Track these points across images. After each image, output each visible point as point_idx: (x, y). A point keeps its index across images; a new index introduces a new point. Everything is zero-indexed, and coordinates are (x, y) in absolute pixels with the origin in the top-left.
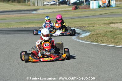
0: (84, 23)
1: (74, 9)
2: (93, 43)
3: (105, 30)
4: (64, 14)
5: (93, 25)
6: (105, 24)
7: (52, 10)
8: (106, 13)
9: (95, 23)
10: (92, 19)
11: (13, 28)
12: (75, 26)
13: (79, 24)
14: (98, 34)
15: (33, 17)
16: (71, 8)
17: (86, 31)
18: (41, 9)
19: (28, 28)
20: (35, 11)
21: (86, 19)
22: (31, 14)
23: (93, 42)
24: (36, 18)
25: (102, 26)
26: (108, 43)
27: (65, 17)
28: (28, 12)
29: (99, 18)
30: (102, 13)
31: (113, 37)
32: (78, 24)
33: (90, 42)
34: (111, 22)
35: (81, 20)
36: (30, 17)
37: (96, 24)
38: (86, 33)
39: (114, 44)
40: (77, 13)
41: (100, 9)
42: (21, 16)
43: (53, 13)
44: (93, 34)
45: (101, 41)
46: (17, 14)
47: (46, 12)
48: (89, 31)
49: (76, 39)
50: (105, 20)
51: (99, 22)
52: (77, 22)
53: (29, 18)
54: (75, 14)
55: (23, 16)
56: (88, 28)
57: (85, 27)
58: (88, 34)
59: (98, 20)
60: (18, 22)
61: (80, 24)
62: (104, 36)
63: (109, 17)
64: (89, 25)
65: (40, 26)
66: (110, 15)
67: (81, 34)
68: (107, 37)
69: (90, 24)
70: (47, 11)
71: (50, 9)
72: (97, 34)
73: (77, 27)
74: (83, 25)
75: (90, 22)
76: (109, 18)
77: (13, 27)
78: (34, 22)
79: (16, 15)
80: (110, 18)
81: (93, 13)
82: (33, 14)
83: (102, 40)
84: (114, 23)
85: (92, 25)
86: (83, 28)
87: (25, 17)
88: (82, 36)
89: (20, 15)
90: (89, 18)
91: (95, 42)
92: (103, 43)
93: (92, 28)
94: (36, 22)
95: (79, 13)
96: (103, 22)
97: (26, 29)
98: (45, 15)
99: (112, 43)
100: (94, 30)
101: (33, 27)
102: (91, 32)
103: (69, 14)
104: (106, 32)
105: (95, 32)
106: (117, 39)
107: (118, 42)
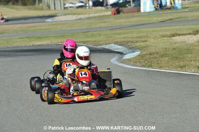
0: (130, 35)
1: (115, 14)
3: (165, 47)
4: (97, 21)
5: (146, 39)
6: (164, 36)
9: (149, 35)
10: (143, 30)
11: (14, 47)
12: (115, 41)
13: (122, 38)
14: (154, 54)
15: (47, 27)
16: (109, 12)
17: (133, 49)
18: (61, 15)
19: (39, 45)
20: (51, 18)
21: (134, 30)
22: (44, 23)
23: (145, 66)
24: (53, 30)
25: (159, 39)
26: (169, 67)
27: (101, 27)
28: (40, 20)
29: (155, 27)
30: (161, 19)
31: (177, 58)
32: (120, 38)
33: (140, 67)
34: (174, 33)
35: (126, 31)
36: (43, 28)
37: (150, 37)
38: (134, 52)
39: (179, 68)
40: (120, 21)
41: (157, 12)
42: (28, 27)
43: (79, 21)
44: (144, 53)
45: (157, 65)
47: (68, 19)
48: (139, 49)
49: (117, 63)
51: (155, 33)
52: (119, 34)
54: (117, 21)
55: (32, 27)
56: (138, 44)
57: (132, 42)
58: (137, 53)
59: (154, 31)
60: (23, 37)
61: (124, 38)
62: (162, 56)
63: (172, 26)
64: (138, 39)
65: (59, 42)
67: (125, 54)
68: (167, 58)
69: (141, 37)
70: (70, 18)
71: (74, 14)
72: (150, 54)
73: (118, 42)
74: (129, 39)
75: (140, 35)
76: (170, 28)
77: (15, 45)
78: (49, 36)
79: (20, 25)
80: (174, 27)
81: (146, 19)
82: (47, 23)
83: (159, 62)
84: (179, 35)
85: (143, 39)
86: (129, 44)
87: (34, 28)
88: (127, 57)
90: (139, 28)
91: (148, 66)
92: (160, 67)
93: (142, 44)
94: (52, 35)
95: (123, 20)
96: (161, 33)
97: (36, 48)
98: (66, 24)
99: (176, 68)
100: (146, 47)
101: (48, 45)
102: (141, 50)
103: (107, 22)
104: (166, 49)
105: (147, 50)
106: (184, 61)
107: (184, 66)
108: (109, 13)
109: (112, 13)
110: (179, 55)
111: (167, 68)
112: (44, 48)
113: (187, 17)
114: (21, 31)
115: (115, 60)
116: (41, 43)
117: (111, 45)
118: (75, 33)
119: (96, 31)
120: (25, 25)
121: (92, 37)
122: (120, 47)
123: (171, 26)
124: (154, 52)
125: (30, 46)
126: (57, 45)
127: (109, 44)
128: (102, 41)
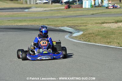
0: (77, 22)
1: (67, 8)
2: (86, 43)
3: (98, 30)
5: (86, 24)
6: (97, 23)
7: (45, 9)
8: (99, 12)
9: (87, 22)
10: (84, 19)
12: (67, 25)
14: (91, 34)
15: (25, 15)
17: (78, 30)
18: (34, 8)
19: (20, 26)
20: (28, 9)
21: (79, 19)
22: (23, 12)
24: (29, 17)
25: (94, 25)
26: (101, 42)
27: (58, 16)
28: (21, 10)
29: (91, 17)
30: (94, 12)
31: (106, 37)
32: (70, 23)
33: (83, 41)
34: (103, 21)
35: (74, 19)
37: (89, 23)
38: (79, 32)
39: (107, 43)
40: (70, 12)
41: (93, 8)
42: (14, 14)
43: (45, 12)
44: (86, 33)
45: (93, 41)
46: (10, 12)
48: (82, 30)
49: (69, 38)
50: (98, 20)
51: (92, 21)
52: (69, 21)
53: (22, 16)
54: (68, 13)
55: (16, 14)
56: (81, 27)
57: (78, 26)
58: (81, 33)
59: (91, 20)
60: (10, 20)
61: (73, 23)
62: (96, 35)
64: (81, 25)
65: (32, 24)
66: (102, 14)
67: (74, 33)
68: (100, 37)
69: (83, 23)
70: (39, 9)
73: (69, 26)
74: (76, 24)
75: (82, 22)
78: (27, 20)
80: (103, 18)
82: (25, 12)
83: (95, 39)
84: (107, 23)
85: (84, 25)
86: (76, 27)
87: (17, 15)
88: (75, 35)
89: (12, 12)
90: (82, 18)
91: (88, 41)
92: (95, 42)
93: (84, 27)
94: (28, 20)
95: (72, 12)
96: (95, 21)
97: (19, 27)
98: (37, 13)
99: (105, 43)
100: (87, 29)
102: (83, 31)
103: (62, 13)
104: (99, 31)
105: (87, 31)
106: (110, 39)
107: (110, 42)
108: (64, 7)
109: (65, 8)
110: (107, 35)
111: (99, 43)
112: (23, 27)
113: (111, 12)
114: (9, 16)
115: (68, 37)
116: (22, 24)
117: (65, 27)
118: (42, 19)
119: (55, 18)
120: (12, 13)
121: (53, 22)
122: (70, 29)
123: (101, 17)
124: (91, 32)
125: (15, 26)
126: (32, 26)
127: (64, 26)
128: (59, 24)
